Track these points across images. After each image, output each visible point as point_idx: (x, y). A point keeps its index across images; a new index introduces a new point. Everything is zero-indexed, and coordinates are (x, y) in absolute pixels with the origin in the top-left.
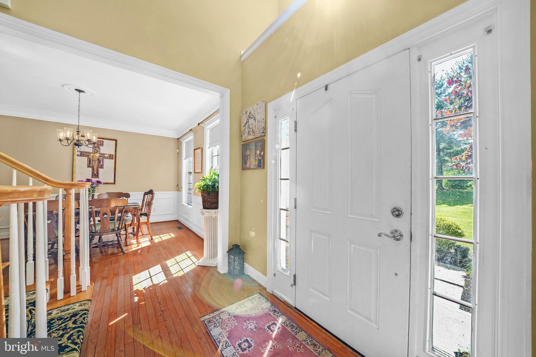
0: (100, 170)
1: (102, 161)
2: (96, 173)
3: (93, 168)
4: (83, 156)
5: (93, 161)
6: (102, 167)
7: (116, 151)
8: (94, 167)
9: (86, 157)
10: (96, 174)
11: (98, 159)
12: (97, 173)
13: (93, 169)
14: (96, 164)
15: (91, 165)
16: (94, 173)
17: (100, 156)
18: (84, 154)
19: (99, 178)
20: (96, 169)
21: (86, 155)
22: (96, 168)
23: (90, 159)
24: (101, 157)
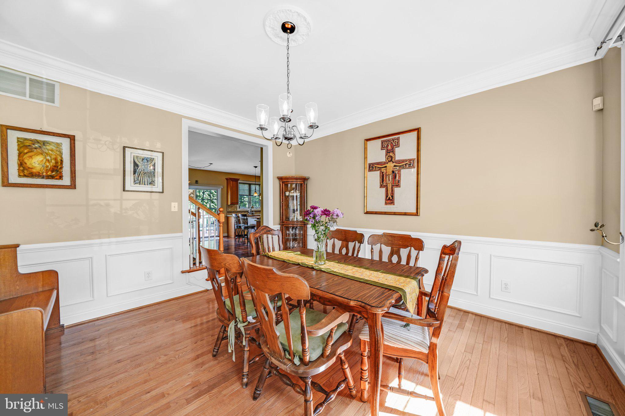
0: (396, 190)
1: (399, 174)
2: (390, 197)
3: (386, 187)
4: (375, 171)
5: (386, 175)
6: (398, 186)
7: (418, 150)
8: (388, 187)
9: (378, 170)
10: (391, 199)
11: (393, 172)
12: (392, 196)
13: (387, 190)
14: (390, 180)
15: (384, 184)
16: (388, 197)
17: (395, 166)
18: (376, 167)
19: (394, 205)
20: (390, 189)
21: (378, 167)
22: (390, 187)
23: (383, 173)
24: (397, 167)
